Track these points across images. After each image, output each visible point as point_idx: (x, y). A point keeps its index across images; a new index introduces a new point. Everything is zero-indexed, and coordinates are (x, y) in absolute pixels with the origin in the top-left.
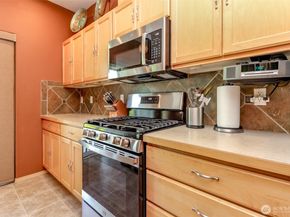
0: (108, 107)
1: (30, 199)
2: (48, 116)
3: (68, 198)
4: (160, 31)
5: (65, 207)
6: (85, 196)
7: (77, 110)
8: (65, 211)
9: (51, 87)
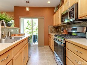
0: (62, 31)
1: (46, 50)
2: (50, 33)
3: (53, 53)
4: (73, 8)
5: (51, 54)
6: (55, 53)
7: (56, 32)
8: (51, 55)
9: (50, 27)
